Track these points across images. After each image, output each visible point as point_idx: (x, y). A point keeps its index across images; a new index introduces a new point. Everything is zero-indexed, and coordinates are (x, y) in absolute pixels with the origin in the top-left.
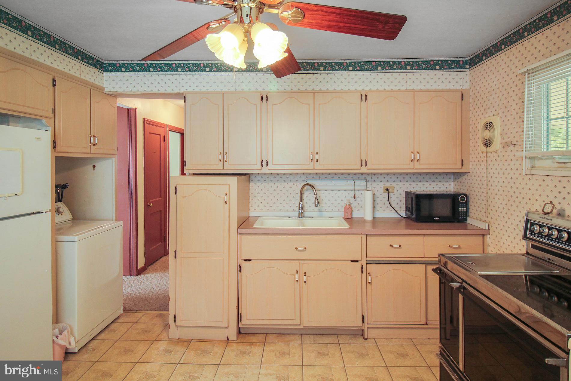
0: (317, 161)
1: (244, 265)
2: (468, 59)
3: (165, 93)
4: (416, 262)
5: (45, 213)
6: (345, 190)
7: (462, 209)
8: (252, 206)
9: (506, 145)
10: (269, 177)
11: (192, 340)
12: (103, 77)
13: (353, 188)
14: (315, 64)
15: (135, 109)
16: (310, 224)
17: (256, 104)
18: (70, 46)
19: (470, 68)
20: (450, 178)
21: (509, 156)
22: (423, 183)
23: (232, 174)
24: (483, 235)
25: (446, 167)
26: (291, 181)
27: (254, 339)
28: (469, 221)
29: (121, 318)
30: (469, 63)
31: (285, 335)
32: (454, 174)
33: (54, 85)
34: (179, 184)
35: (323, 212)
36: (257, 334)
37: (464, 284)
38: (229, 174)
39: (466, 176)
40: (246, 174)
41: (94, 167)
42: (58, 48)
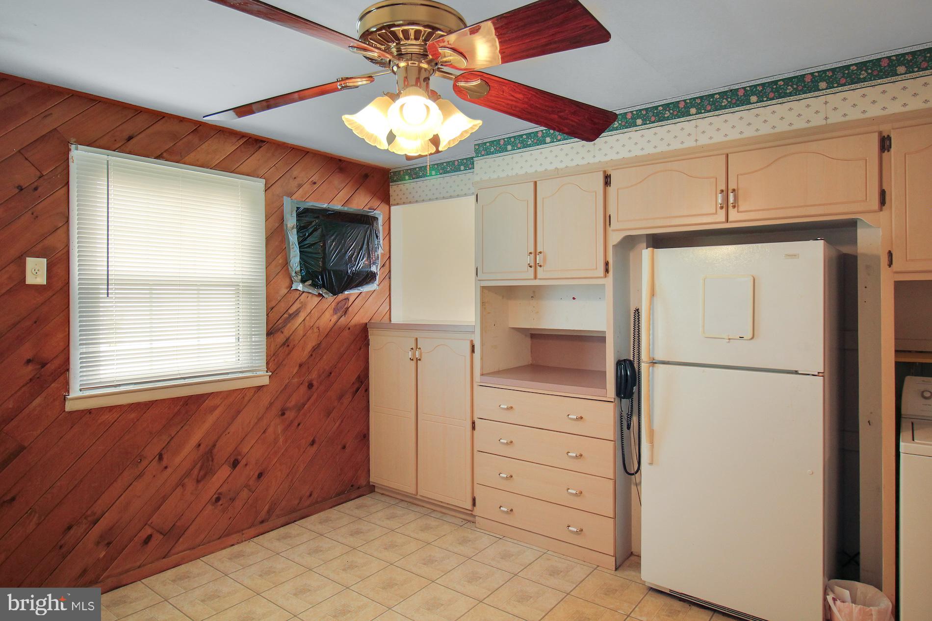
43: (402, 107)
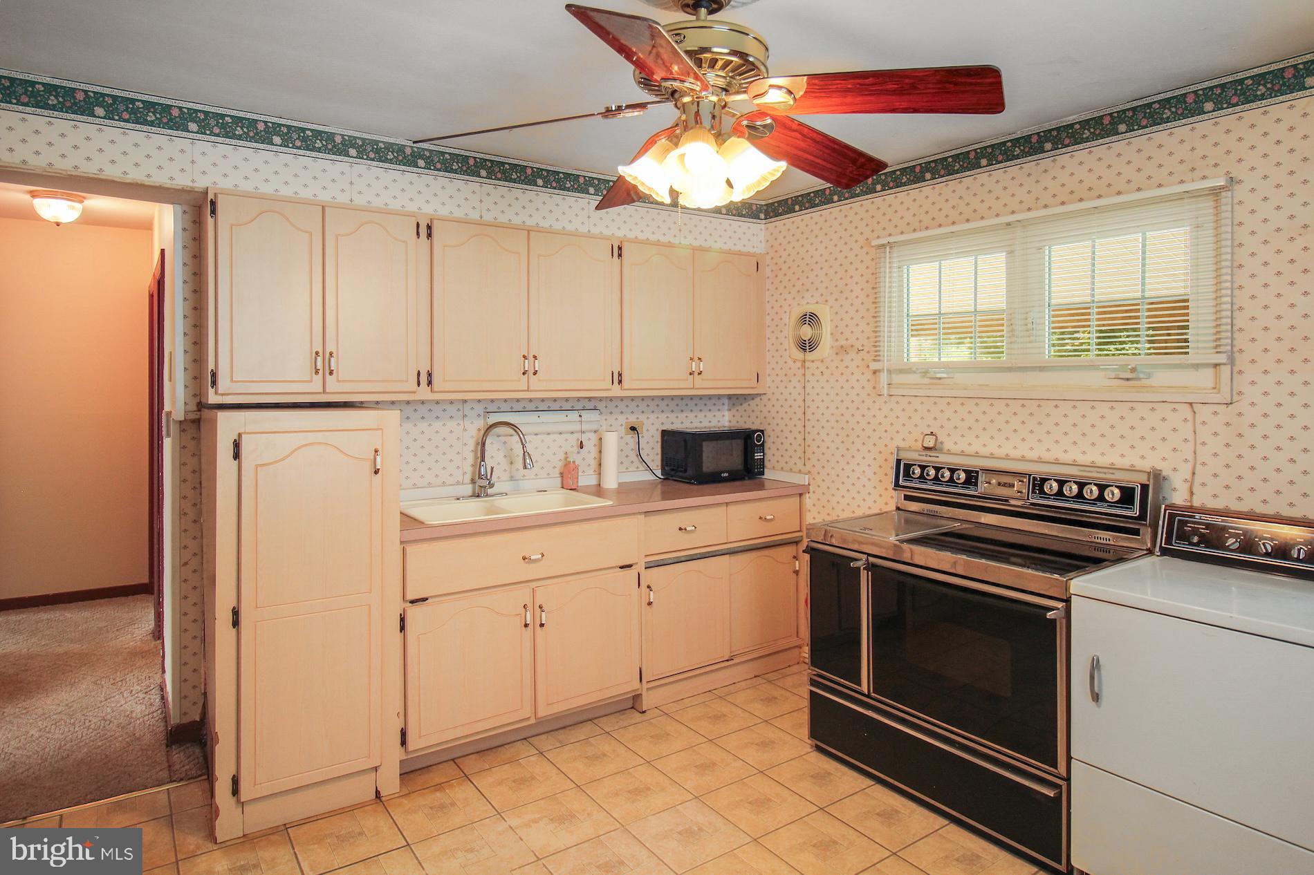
1: (413, 613)
2: (763, 203)
4: (718, 553)
6: (561, 433)
7: (758, 456)
9: (842, 350)
13: (577, 427)
14: (527, 171)
17: (405, 242)
19: (765, 219)
20: (723, 404)
21: (847, 367)
22: (696, 414)
23: (308, 404)
24: (801, 495)
25: (729, 384)
26: (451, 417)
27: (436, 777)
28: (768, 474)
30: (765, 210)
32: (730, 397)
34: (245, 433)
36: (434, 767)
37: (871, 559)
38: (302, 405)
39: (757, 400)
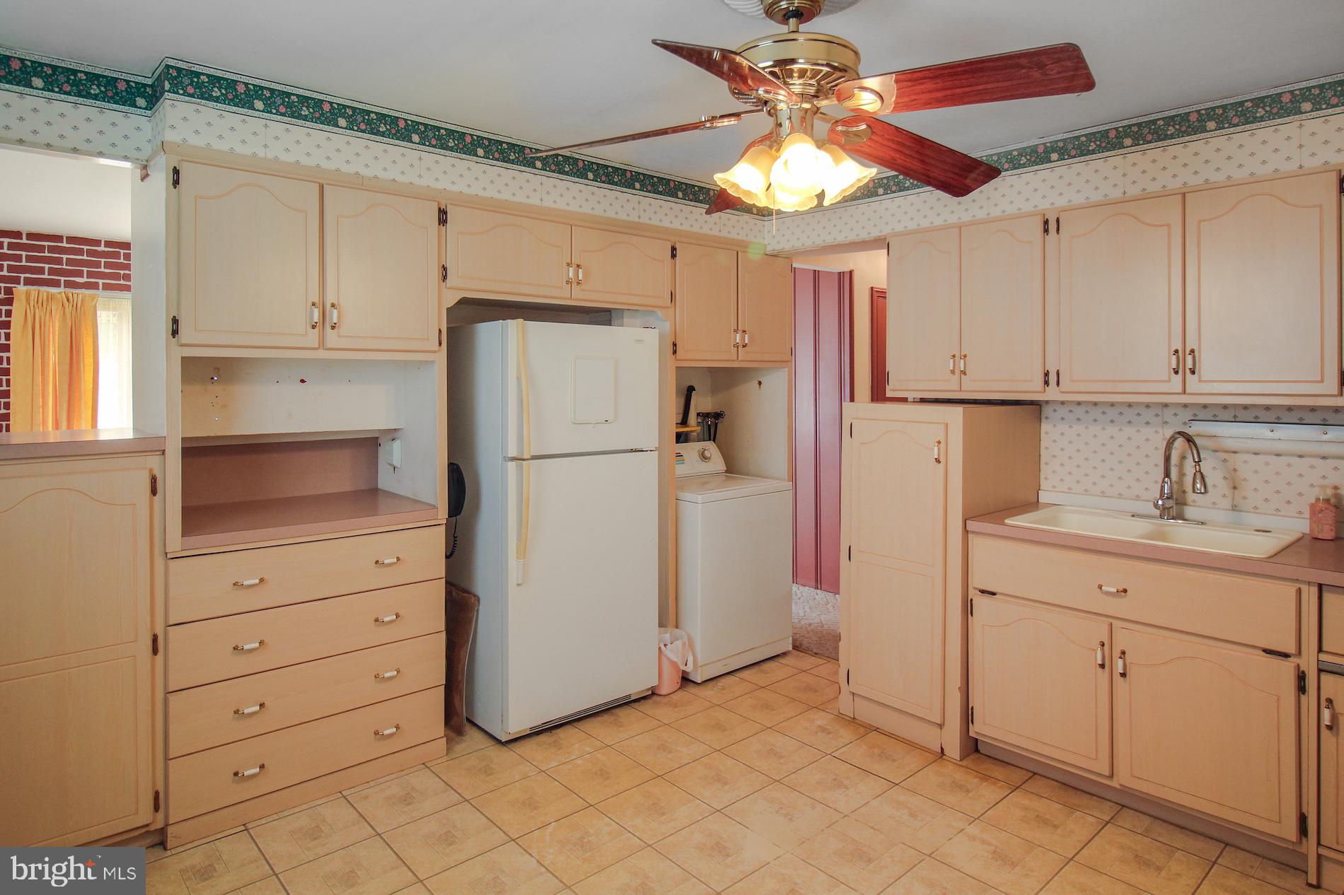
0: (1193, 372)
3: (856, 241)
5: (649, 452)
8: (1046, 478)
10: (1089, 410)
11: (877, 729)
12: (764, 226)
15: (851, 273)
16: (1183, 536)
18: (701, 188)
29: (787, 658)
31: (1079, 793)
33: (673, 256)
35: (1244, 514)
40: (1032, 403)
41: (760, 383)
42: (681, 197)
43: (786, 162)
